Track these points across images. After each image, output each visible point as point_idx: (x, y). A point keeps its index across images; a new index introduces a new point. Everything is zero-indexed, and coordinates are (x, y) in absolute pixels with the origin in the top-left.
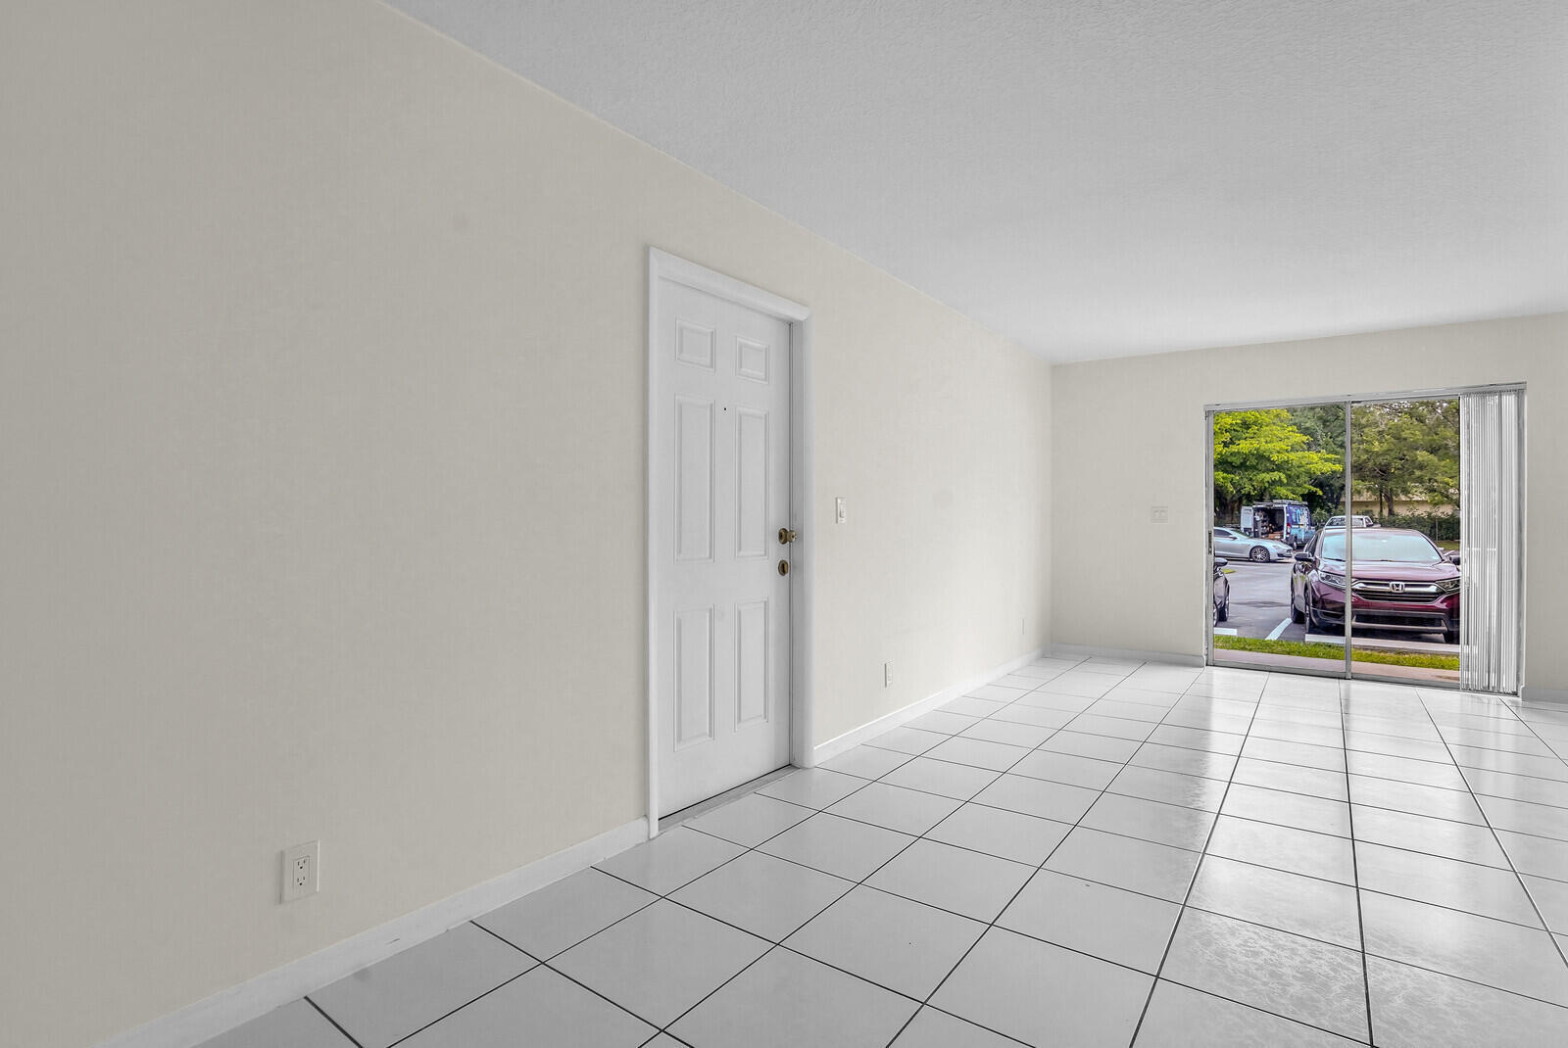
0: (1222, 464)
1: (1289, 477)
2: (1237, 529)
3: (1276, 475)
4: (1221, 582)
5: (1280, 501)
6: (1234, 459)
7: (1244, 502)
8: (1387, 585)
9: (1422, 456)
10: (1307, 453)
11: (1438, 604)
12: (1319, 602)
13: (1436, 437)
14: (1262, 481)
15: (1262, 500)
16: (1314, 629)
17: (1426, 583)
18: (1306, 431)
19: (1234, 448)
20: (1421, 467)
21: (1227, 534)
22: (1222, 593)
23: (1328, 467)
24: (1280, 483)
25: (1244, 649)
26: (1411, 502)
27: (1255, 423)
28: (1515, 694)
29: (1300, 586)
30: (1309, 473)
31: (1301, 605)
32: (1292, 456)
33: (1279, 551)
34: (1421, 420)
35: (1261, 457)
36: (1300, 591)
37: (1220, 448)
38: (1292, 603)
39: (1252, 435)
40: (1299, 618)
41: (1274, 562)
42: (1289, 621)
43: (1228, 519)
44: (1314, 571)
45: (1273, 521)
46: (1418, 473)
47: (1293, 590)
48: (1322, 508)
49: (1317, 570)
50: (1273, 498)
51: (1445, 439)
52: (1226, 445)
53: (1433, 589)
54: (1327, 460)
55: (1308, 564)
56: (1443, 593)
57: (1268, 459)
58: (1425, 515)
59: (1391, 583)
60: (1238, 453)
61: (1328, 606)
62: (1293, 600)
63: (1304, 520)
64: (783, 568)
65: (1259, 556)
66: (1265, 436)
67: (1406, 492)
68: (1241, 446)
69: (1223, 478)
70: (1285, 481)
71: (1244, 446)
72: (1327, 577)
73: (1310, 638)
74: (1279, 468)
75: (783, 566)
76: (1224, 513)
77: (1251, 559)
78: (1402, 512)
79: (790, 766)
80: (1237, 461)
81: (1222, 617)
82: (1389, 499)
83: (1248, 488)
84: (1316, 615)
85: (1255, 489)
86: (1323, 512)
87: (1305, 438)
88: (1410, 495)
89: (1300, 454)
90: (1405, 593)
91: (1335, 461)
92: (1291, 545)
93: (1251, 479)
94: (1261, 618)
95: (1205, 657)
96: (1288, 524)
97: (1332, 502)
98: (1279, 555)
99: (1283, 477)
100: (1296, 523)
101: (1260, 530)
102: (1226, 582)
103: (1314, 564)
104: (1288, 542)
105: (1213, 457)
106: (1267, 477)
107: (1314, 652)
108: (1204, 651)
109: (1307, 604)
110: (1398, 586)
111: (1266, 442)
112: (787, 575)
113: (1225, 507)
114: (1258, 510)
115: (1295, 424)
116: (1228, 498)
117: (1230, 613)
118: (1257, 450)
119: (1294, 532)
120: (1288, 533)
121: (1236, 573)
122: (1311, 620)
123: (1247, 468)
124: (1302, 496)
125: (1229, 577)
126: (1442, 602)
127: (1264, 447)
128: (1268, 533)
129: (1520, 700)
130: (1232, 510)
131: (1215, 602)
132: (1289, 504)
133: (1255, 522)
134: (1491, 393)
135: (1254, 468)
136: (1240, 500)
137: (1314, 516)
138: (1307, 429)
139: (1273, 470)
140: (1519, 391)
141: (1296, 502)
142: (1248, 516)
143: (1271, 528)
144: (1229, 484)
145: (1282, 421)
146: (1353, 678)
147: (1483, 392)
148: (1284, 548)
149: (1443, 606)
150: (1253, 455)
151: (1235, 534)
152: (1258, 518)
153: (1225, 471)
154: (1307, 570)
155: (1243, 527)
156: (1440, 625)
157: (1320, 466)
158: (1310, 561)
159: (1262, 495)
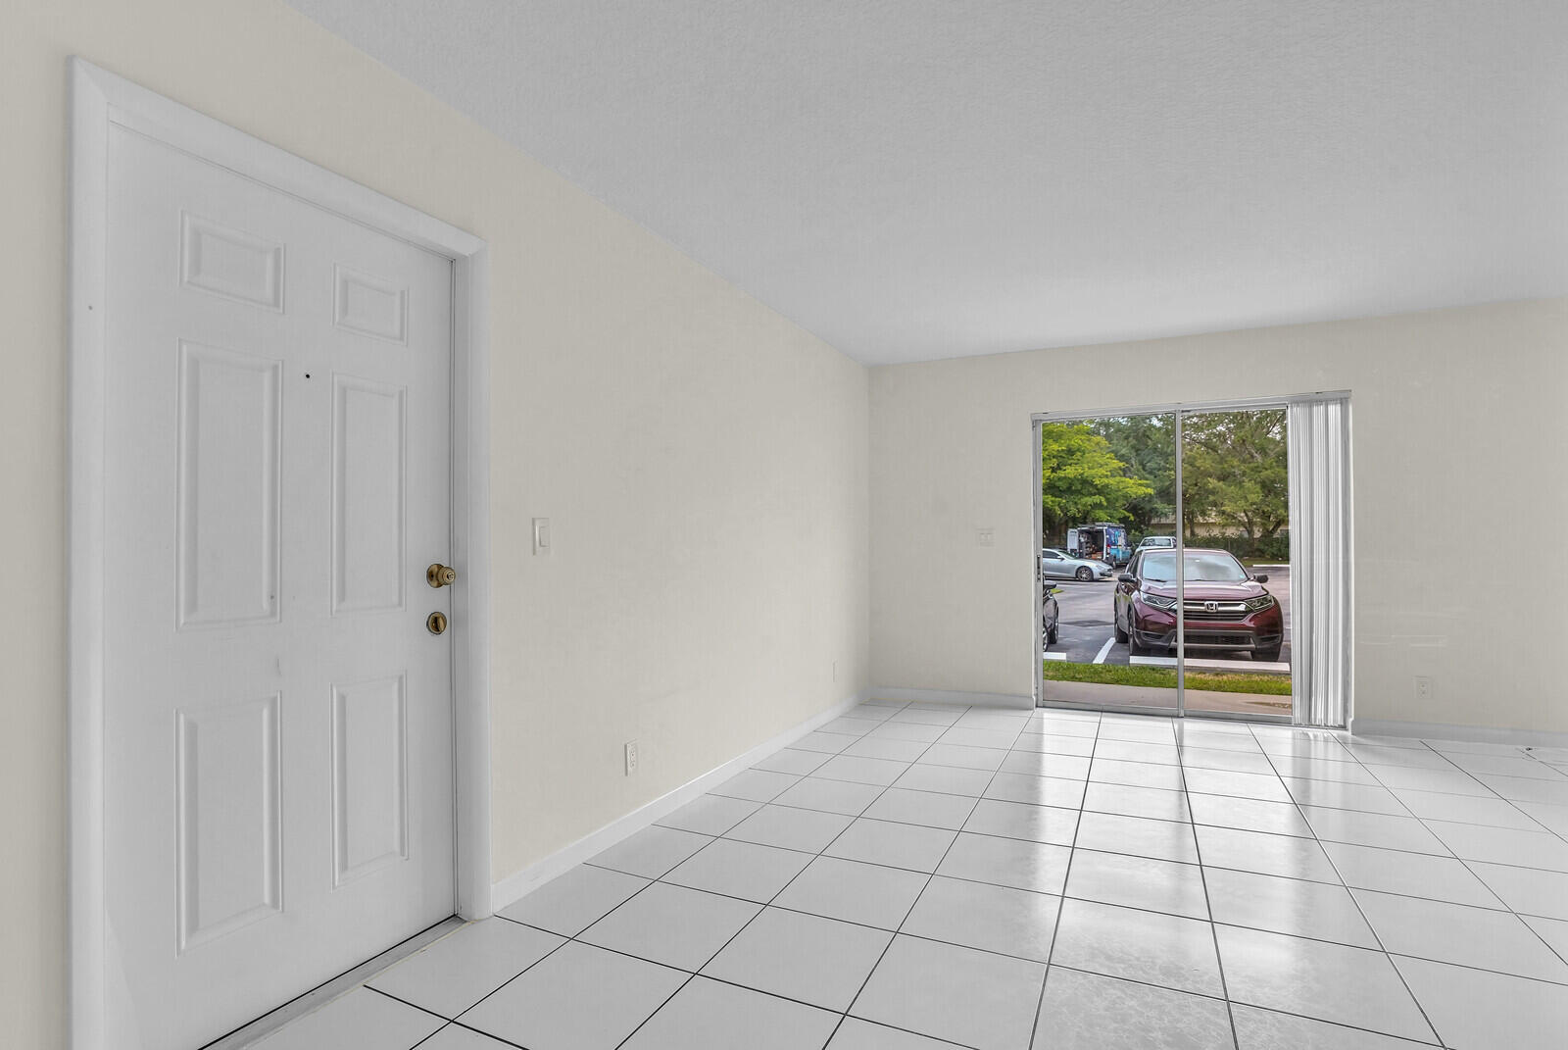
0: (1050, 488)
1: (1107, 500)
2: (1064, 550)
3: (1097, 499)
4: (1050, 604)
5: (1101, 523)
6: (1060, 483)
7: (1071, 524)
8: (1202, 605)
9: (1213, 483)
10: (1123, 479)
11: (1246, 622)
12: (1141, 623)
13: (1226, 466)
14: (1085, 505)
15: (1085, 523)
16: (1139, 651)
17: (1236, 601)
18: (1121, 458)
19: (1061, 474)
20: (1213, 492)
21: (1055, 556)
22: (1052, 615)
23: (1142, 491)
24: (1099, 506)
25: (1073, 679)
26: (1207, 524)
27: (1078, 450)
28: (1344, 727)
29: (1123, 605)
30: (1126, 497)
31: (1124, 623)
32: (1111, 481)
33: (1101, 571)
34: (1214, 449)
35: (1085, 482)
36: (1123, 611)
37: (1048, 473)
38: (1116, 622)
39: (1076, 461)
40: (1123, 638)
41: (1097, 581)
42: (1112, 641)
43: (1057, 541)
44: (1136, 592)
45: (1094, 543)
46: (1211, 498)
47: (1116, 610)
48: (1136, 530)
49: (1139, 591)
50: (1094, 521)
51: (1233, 467)
52: (1054, 470)
53: (1242, 608)
54: (1141, 485)
55: (1130, 585)
56: (1251, 611)
57: (1091, 484)
58: (1219, 536)
59: (1206, 603)
60: (1065, 478)
61: (1150, 627)
62: (1116, 620)
63: (1121, 541)
64: (435, 624)
65: (1084, 576)
66: (1088, 462)
67: (1203, 513)
68: (1067, 471)
69: (1052, 501)
70: (1105, 504)
71: (1070, 472)
72: (1149, 599)
73: (1135, 660)
74: (1100, 491)
75: (436, 620)
76: (1053, 535)
77: (1077, 579)
78: (1202, 533)
79: (455, 918)
80: (1063, 485)
81: (1052, 641)
82: (1191, 521)
83: (1073, 510)
84: (1139, 637)
85: (1079, 512)
86: (1137, 533)
87: (1121, 464)
88: (1206, 518)
89: (1118, 479)
90: (1217, 612)
91: (1147, 486)
92: (1111, 565)
93: (1076, 503)
94: (1088, 638)
95: (1034, 698)
96: (1108, 545)
97: (1145, 525)
98: (1102, 574)
99: (1103, 499)
100: (1115, 544)
101: (1085, 551)
102: (1056, 603)
103: (1136, 585)
104: (1108, 562)
105: (1041, 482)
106: (1089, 500)
107: (1141, 678)
108: (1033, 691)
109: (1130, 625)
110: (1212, 605)
111: (1089, 468)
112: (445, 634)
113: (1053, 530)
114: (1081, 532)
115: (1112, 452)
116: (1057, 521)
117: (1059, 636)
118: (1082, 474)
119: (1113, 552)
120: (1108, 554)
121: (1064, 593)
122: (1134, 641)
123: (1073, 493)
124: (1119, 519)
125: (1056, 597)
126: (1250, 621)
127: (1088, 473)
128: (1092, 553)
129: (1349, 734)
130: (1060, 532)
131: (1044, 625)
132: (1109, 527)
133: (1080, 543)
134: (1319, 402)
135: (1079, 492)
136: (1066, 522)
137: (1130, 537)
138: (1123, 455)
139: (1095, 494)
140: (1343, 401)
141: (1114, 525)
142: (1073, 540)
143: (1094, 549)
144: (1057, 508)
145: (1101, 449)
146: (1186, 716)
147: (1310, 401)
148: (1106, 567)
149: (1251, 625)
150: (1078, 480)
151: (1062, 555)
152: (1082, 540)
153: (1053, 495)
154: (1129, 591)
155: (1069, 548)
156: (1249, 643)
157: (1134, 490)
158: (1132, 581)
159: (1085, 518)
